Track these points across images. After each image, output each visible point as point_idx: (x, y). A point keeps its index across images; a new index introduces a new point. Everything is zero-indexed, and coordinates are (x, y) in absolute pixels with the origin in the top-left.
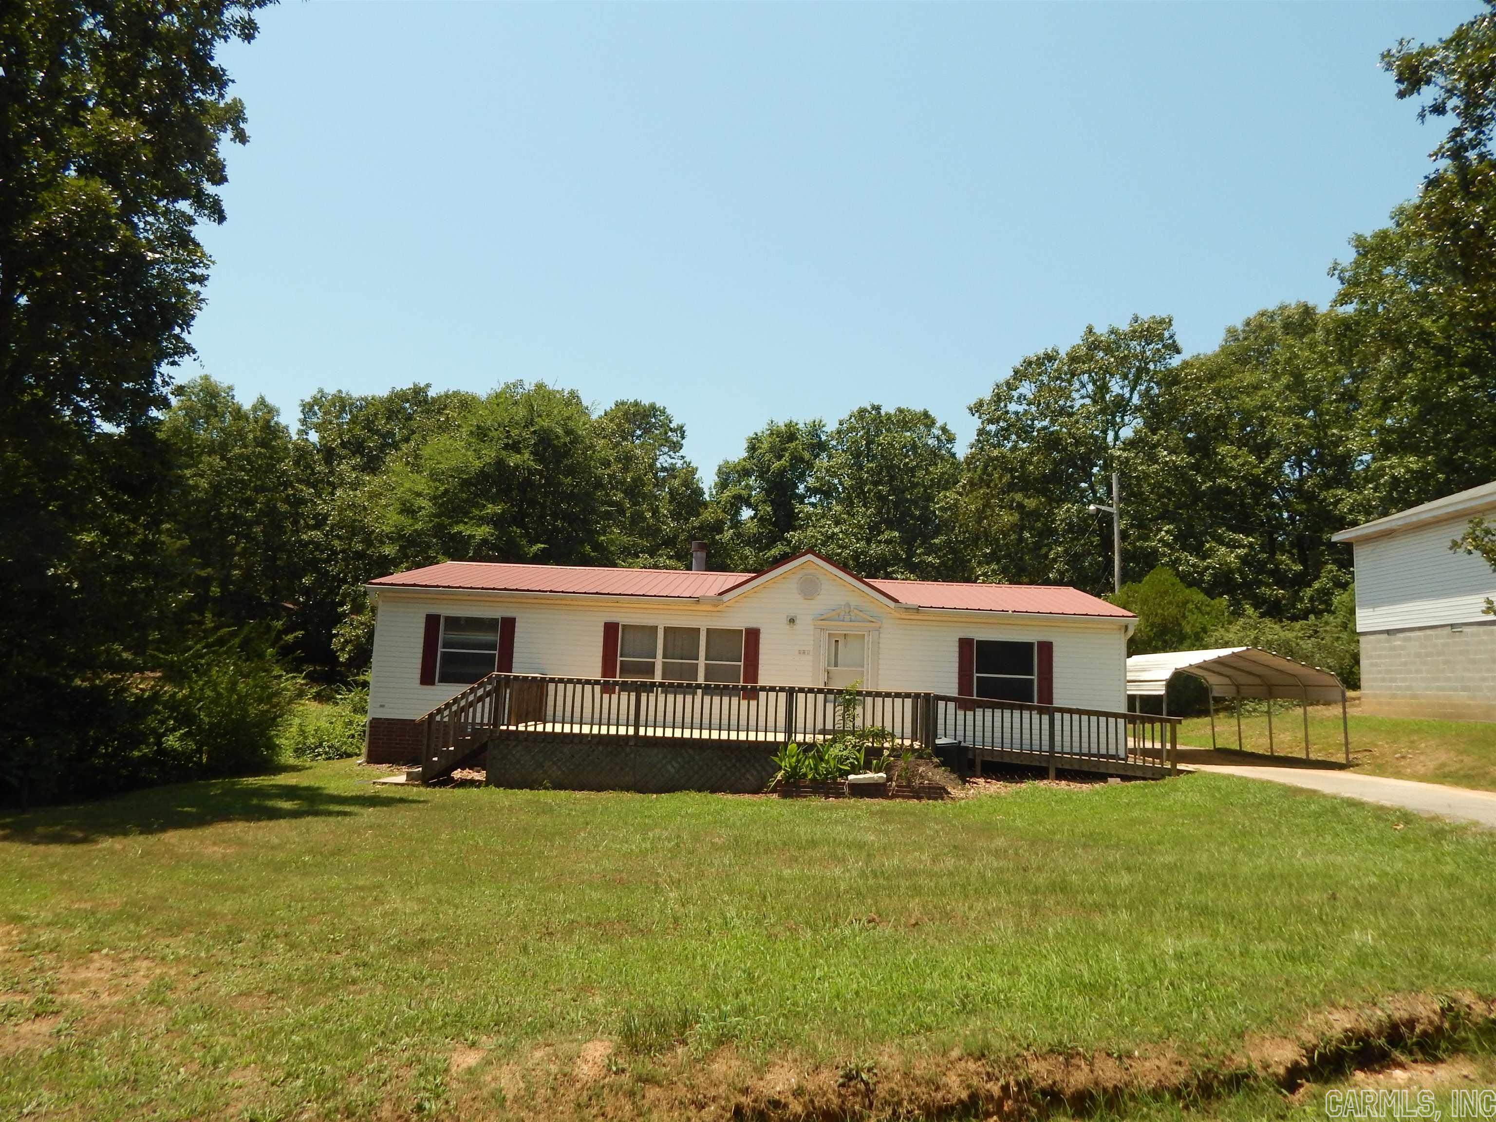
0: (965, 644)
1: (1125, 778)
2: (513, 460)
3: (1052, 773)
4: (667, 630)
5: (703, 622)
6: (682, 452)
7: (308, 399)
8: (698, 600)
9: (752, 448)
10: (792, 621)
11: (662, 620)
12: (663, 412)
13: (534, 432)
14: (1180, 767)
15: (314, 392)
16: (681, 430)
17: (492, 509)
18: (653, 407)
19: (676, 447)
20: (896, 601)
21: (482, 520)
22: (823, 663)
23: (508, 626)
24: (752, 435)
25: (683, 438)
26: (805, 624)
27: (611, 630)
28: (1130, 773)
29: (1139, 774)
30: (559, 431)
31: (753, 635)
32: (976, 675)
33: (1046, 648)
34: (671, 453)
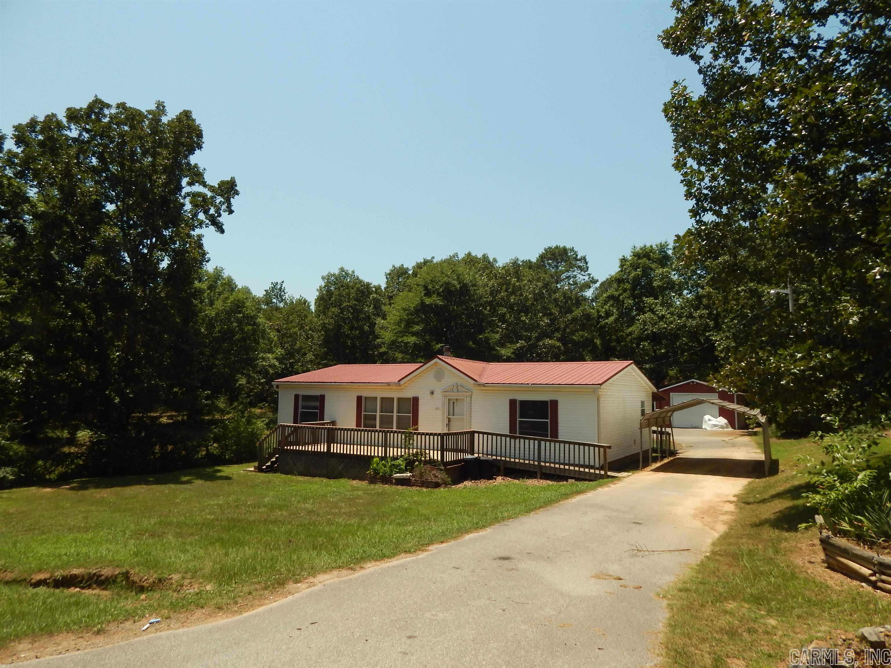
0: (513, 403)
1: (578, 479)
2: (428, 301)
3: (539, 476)
4: (382, 399)
5: (395, 395)
6: (589, 272)
7: (388, 272)
8: (389, 384)
9: (622, 266)
10: (432, 393)
11: (380, 394)
12: (572, 250)
13: (442, 285)
14: (609, 473)
15: (391, 268)
16: (584, 259)
17: (417, 328)
18: (565, 250)
19: (584, 269)
20: (476, 381)
21: (413, 334)
22: (446, 414)
23: (321, 399)
24: (621, 257)
25: (587, 263)
26: (438, 394)
27: (359, 399)
28: (581, 477)
29: (587, 477)
30: (455, 283)
31: (416, 400)
32: (518, 419)
33: (555, 404)
34: (583, 273)
